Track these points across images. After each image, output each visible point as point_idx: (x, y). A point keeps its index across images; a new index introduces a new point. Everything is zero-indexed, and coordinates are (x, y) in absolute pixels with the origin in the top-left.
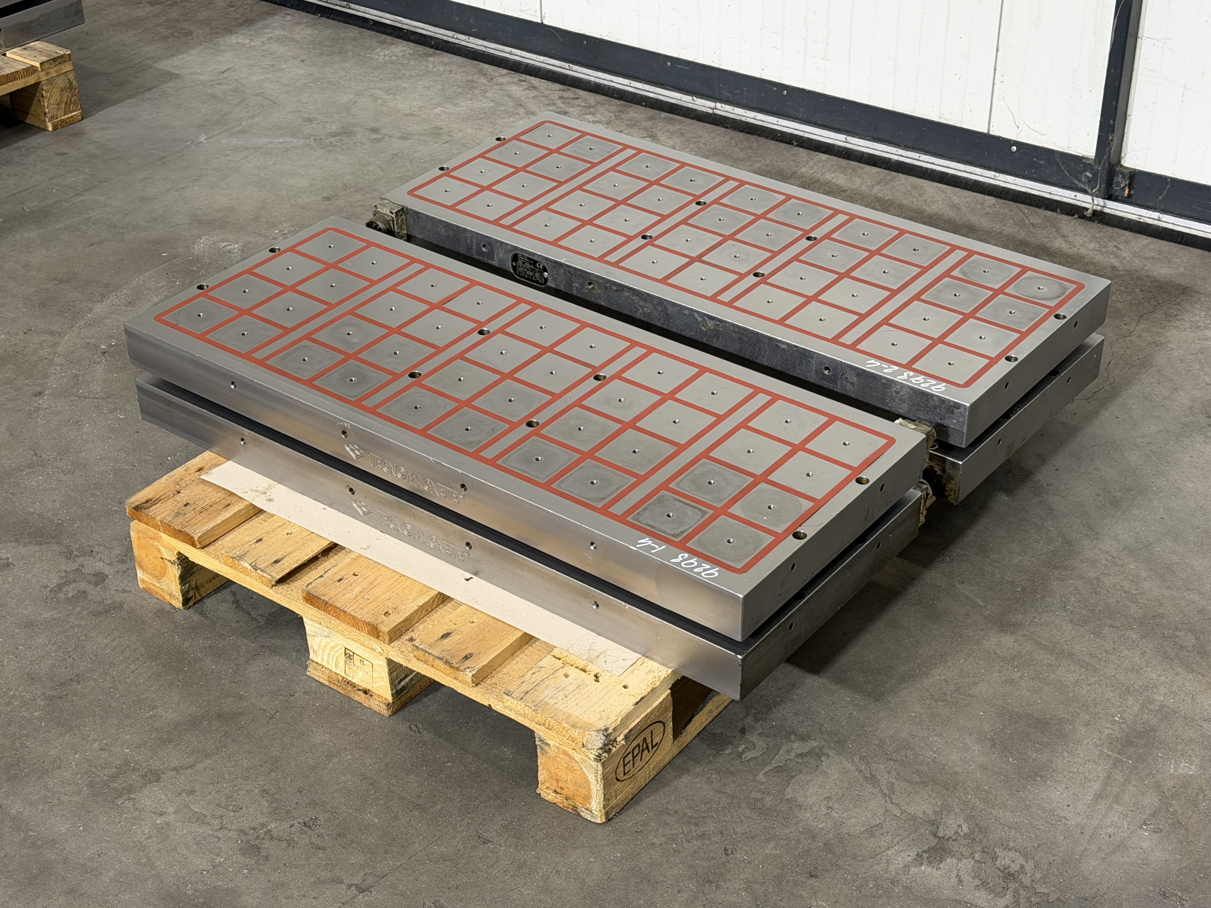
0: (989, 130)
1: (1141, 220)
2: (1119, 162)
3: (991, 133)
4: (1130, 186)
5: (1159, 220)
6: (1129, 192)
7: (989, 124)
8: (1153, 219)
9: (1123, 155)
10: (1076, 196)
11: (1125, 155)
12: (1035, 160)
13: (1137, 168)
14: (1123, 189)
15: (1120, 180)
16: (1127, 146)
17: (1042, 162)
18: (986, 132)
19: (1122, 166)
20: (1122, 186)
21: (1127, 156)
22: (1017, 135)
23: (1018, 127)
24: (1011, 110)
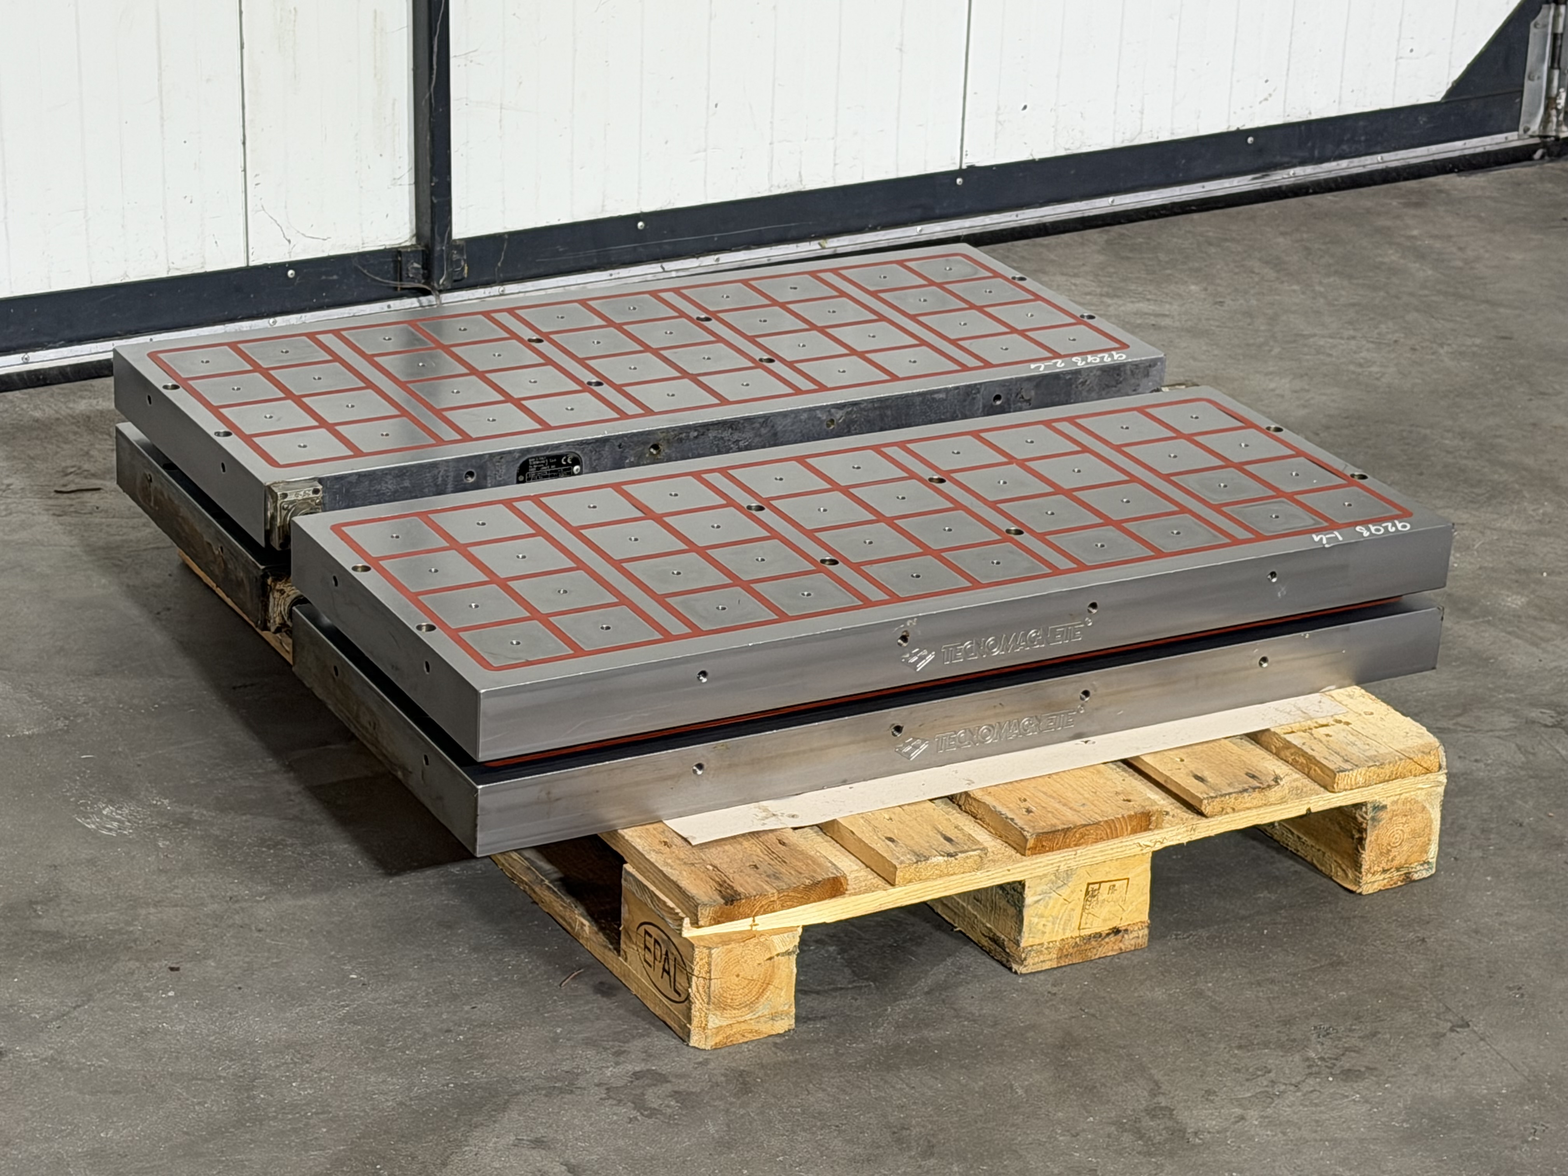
0: (248, 262)
3: (253, 263)
4: (468, 262)
6: (468, 269)
7: (247, 253)
12: (324, 277)
15: (457, 256)
17: (335, 277)
18: (242, 264)
20: (462, 264)
22: (290, 253)
23: (289, 241)
24: (276, 221)
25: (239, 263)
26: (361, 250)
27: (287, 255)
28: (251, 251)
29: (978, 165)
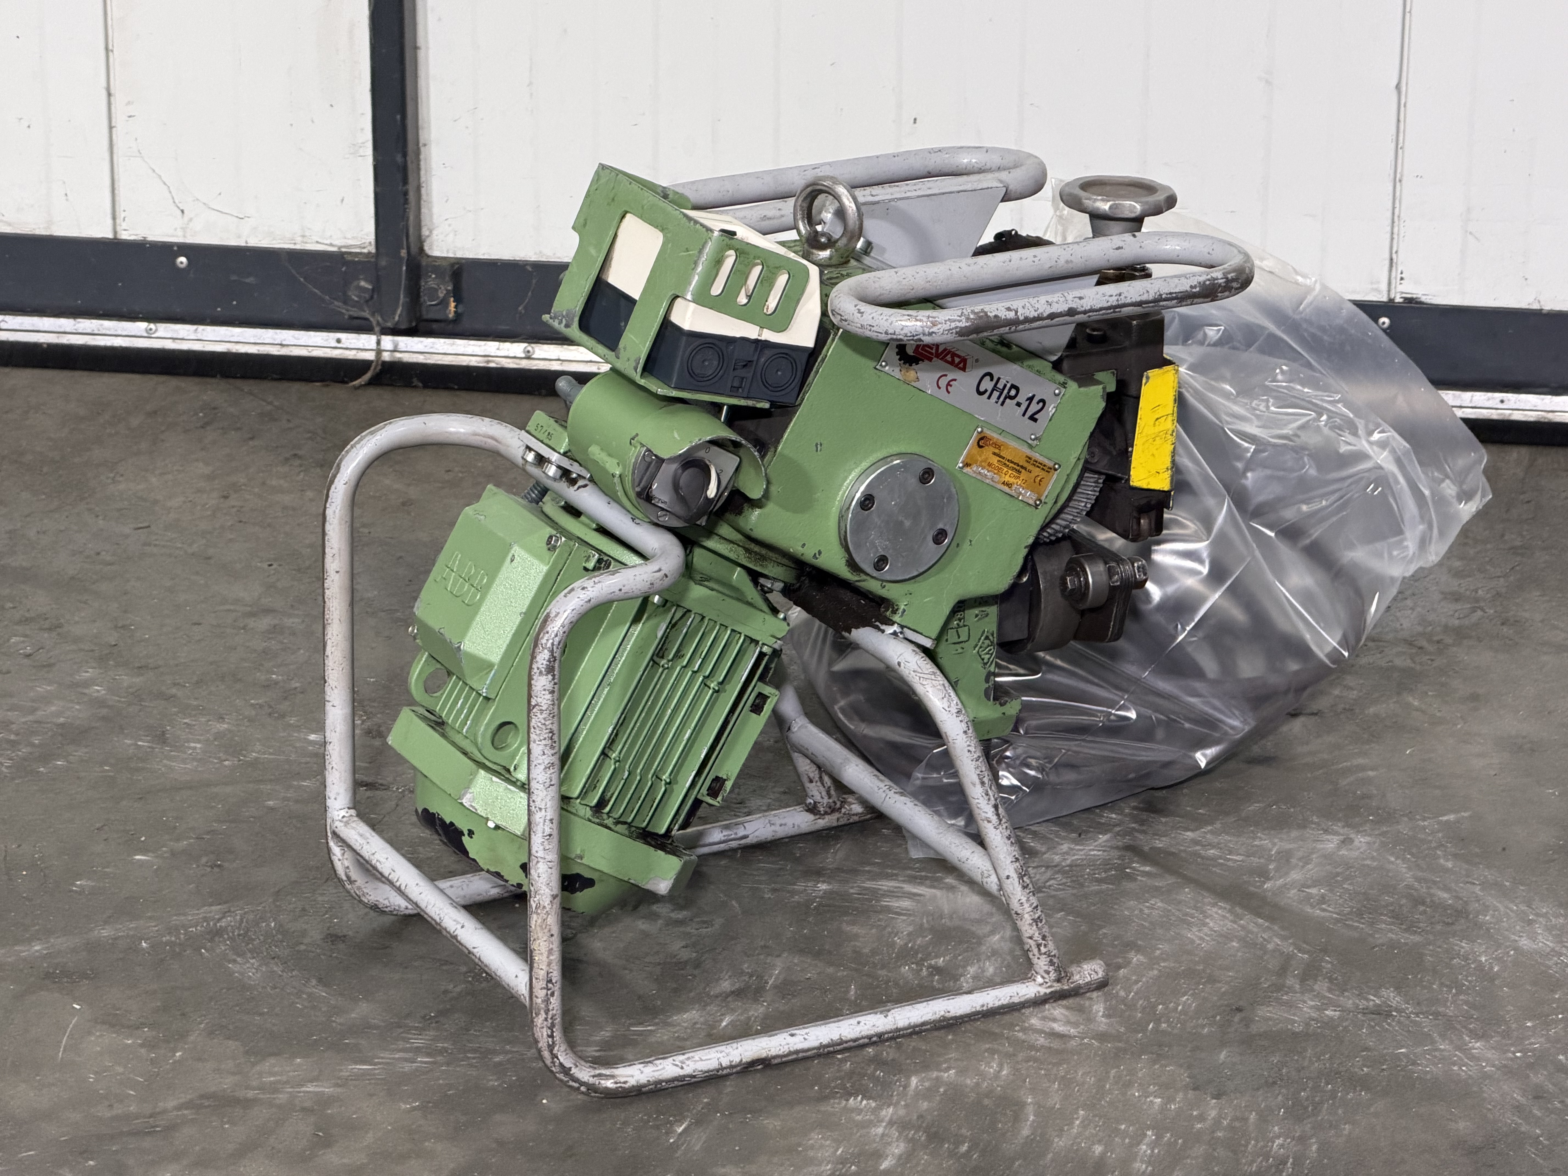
0: (115, 232)
1: (492, 365)
2: (421, 250)
3: (124, 236)
4: (457, 294)
5: (528, 358)
6: (456, 307)
7: (114, 218)
8: (515, 357)
9: (425, 232)
10: (339, 341)
11: (431, 232)
12: (234, 278)
13: (459, 255)
14: (444, 303)
15: (432, 284)
16: (430, 210)
17: (251, 280)
18: (110, 235)
19: (429, 256)
20: (441, 295)
21: (435, 232)
22: (184, 229)
23: (183, 211)
24: (160, 177)
25: (101, 231)
26: (298, 247)
27: (180, 233)
28: (121, 215)
29: (1424, 299)
